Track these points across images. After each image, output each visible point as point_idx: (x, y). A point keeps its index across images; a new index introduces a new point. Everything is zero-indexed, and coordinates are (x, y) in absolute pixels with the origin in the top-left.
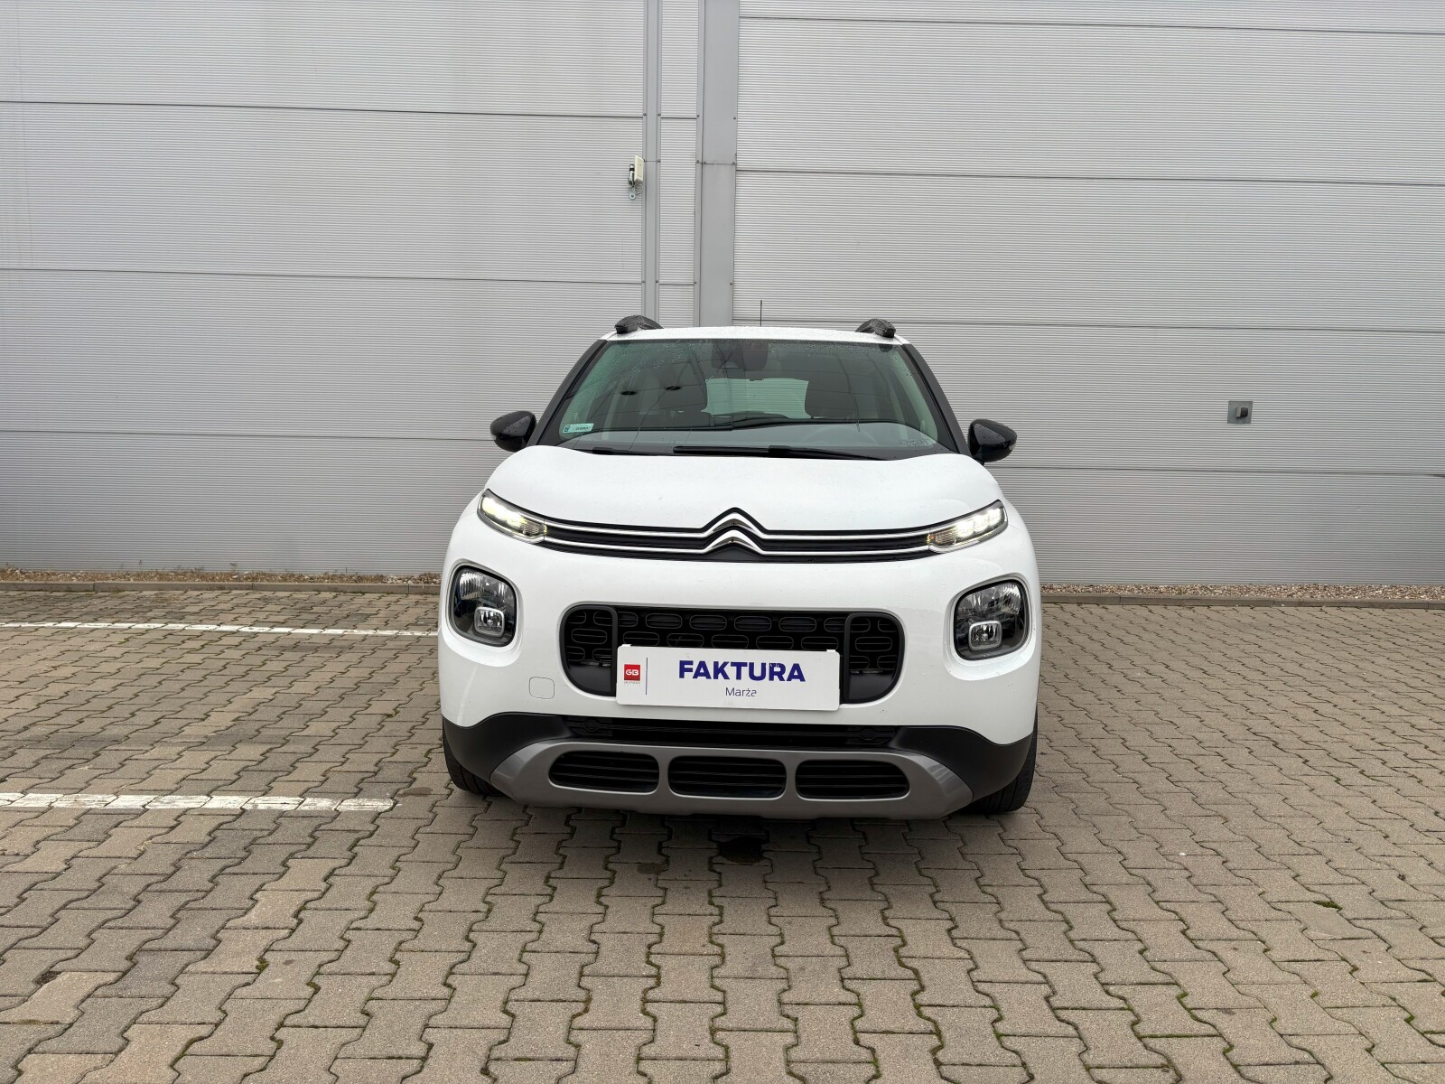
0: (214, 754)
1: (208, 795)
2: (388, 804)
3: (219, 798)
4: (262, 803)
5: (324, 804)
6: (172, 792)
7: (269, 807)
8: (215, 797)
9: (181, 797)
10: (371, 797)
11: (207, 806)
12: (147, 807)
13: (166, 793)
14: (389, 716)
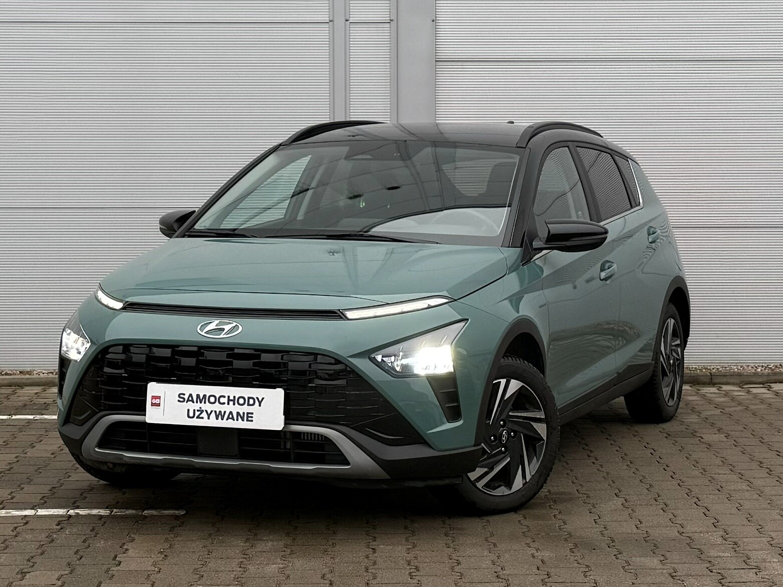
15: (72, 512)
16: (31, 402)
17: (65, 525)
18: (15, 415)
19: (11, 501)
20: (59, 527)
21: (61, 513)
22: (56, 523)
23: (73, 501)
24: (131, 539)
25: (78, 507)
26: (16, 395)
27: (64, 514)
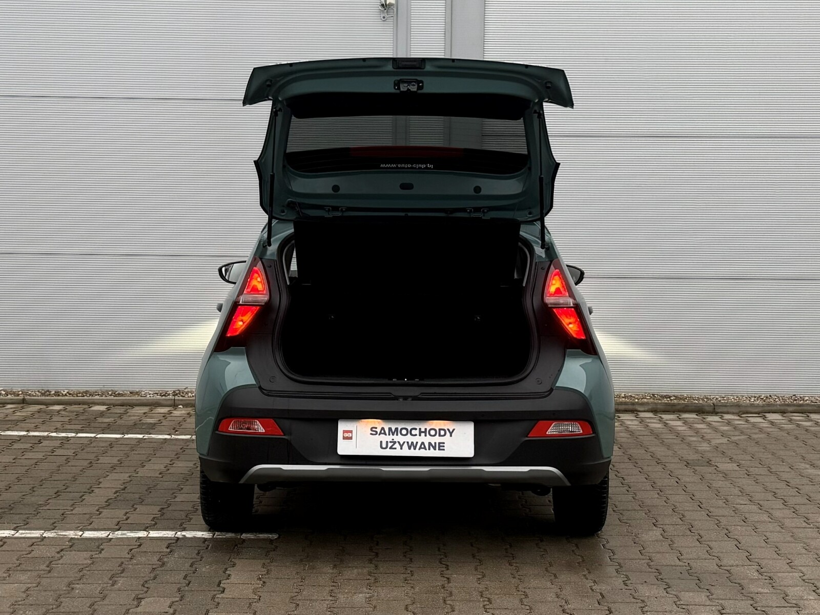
1: (145, 531)
2: (275, 536)
3: (154, 532)
4: (189, 534)
5: (229, 535)
6: (119, 530)
7: (194, 537)
8: (151, 532)
11: (149, 536)
12: (109, 537)
13: (114, 530)
15: (179, 534)
16: (140, 421)
17: (174, 548)
18: (128, 434)
19: (126, 522)
20: (168, 550)
21: (170, 536)
22: (166, 546)
23: (179, 522)
24: (232, 563)
25: (184, 529)
26: (127, 415)
27: (173, 536)
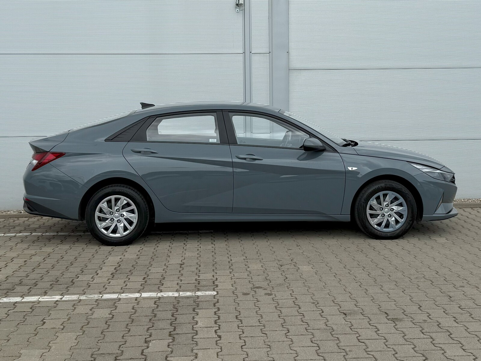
0: (123, 281)
1: (138, 293)
2: (215, 293)
3: (144, 293)
5: (188, 294)
7: (168, 296)
9: (129, 294)
10: (206, 291)
14: (181, 264)
